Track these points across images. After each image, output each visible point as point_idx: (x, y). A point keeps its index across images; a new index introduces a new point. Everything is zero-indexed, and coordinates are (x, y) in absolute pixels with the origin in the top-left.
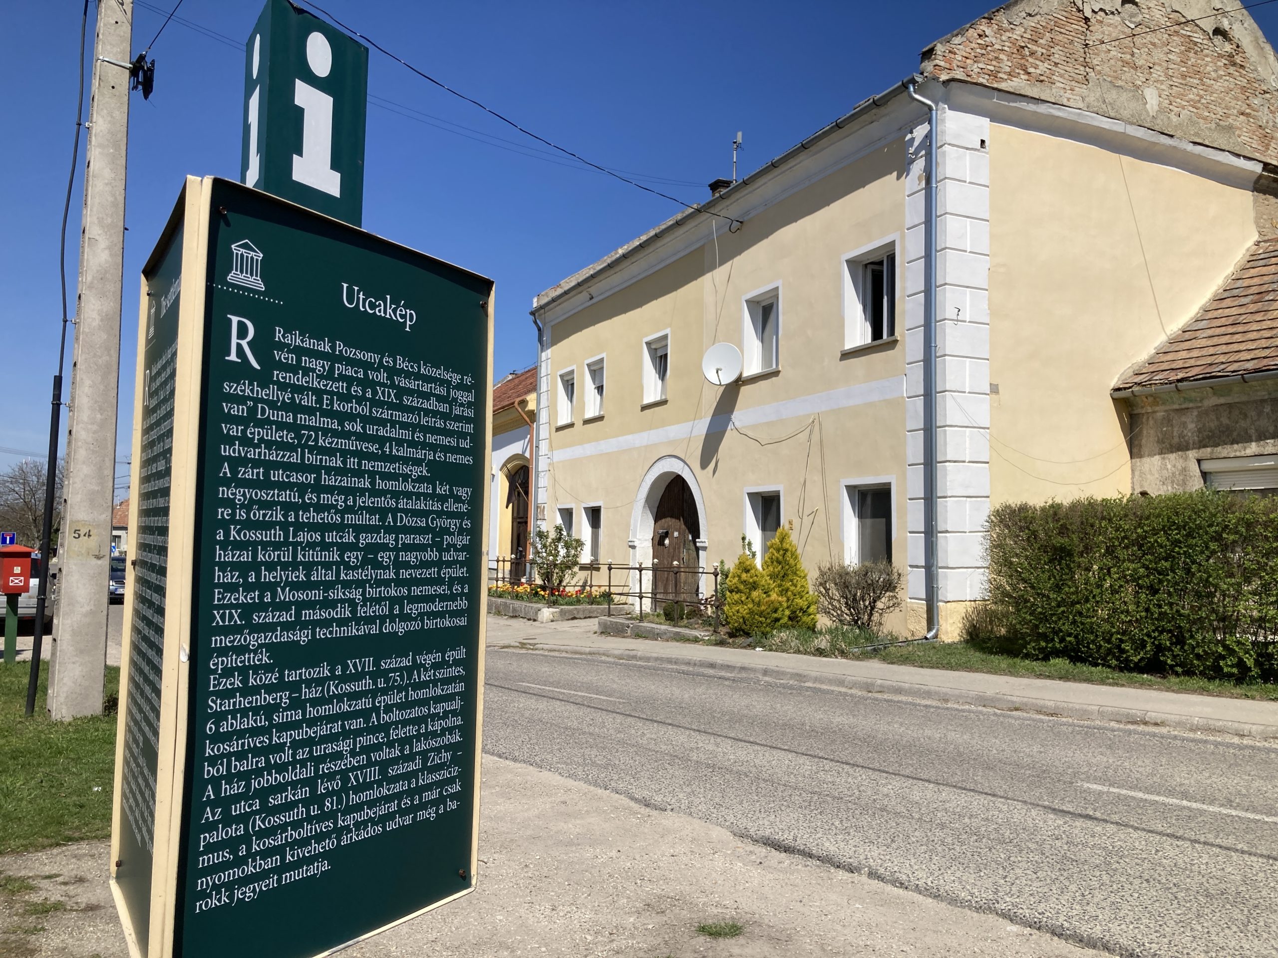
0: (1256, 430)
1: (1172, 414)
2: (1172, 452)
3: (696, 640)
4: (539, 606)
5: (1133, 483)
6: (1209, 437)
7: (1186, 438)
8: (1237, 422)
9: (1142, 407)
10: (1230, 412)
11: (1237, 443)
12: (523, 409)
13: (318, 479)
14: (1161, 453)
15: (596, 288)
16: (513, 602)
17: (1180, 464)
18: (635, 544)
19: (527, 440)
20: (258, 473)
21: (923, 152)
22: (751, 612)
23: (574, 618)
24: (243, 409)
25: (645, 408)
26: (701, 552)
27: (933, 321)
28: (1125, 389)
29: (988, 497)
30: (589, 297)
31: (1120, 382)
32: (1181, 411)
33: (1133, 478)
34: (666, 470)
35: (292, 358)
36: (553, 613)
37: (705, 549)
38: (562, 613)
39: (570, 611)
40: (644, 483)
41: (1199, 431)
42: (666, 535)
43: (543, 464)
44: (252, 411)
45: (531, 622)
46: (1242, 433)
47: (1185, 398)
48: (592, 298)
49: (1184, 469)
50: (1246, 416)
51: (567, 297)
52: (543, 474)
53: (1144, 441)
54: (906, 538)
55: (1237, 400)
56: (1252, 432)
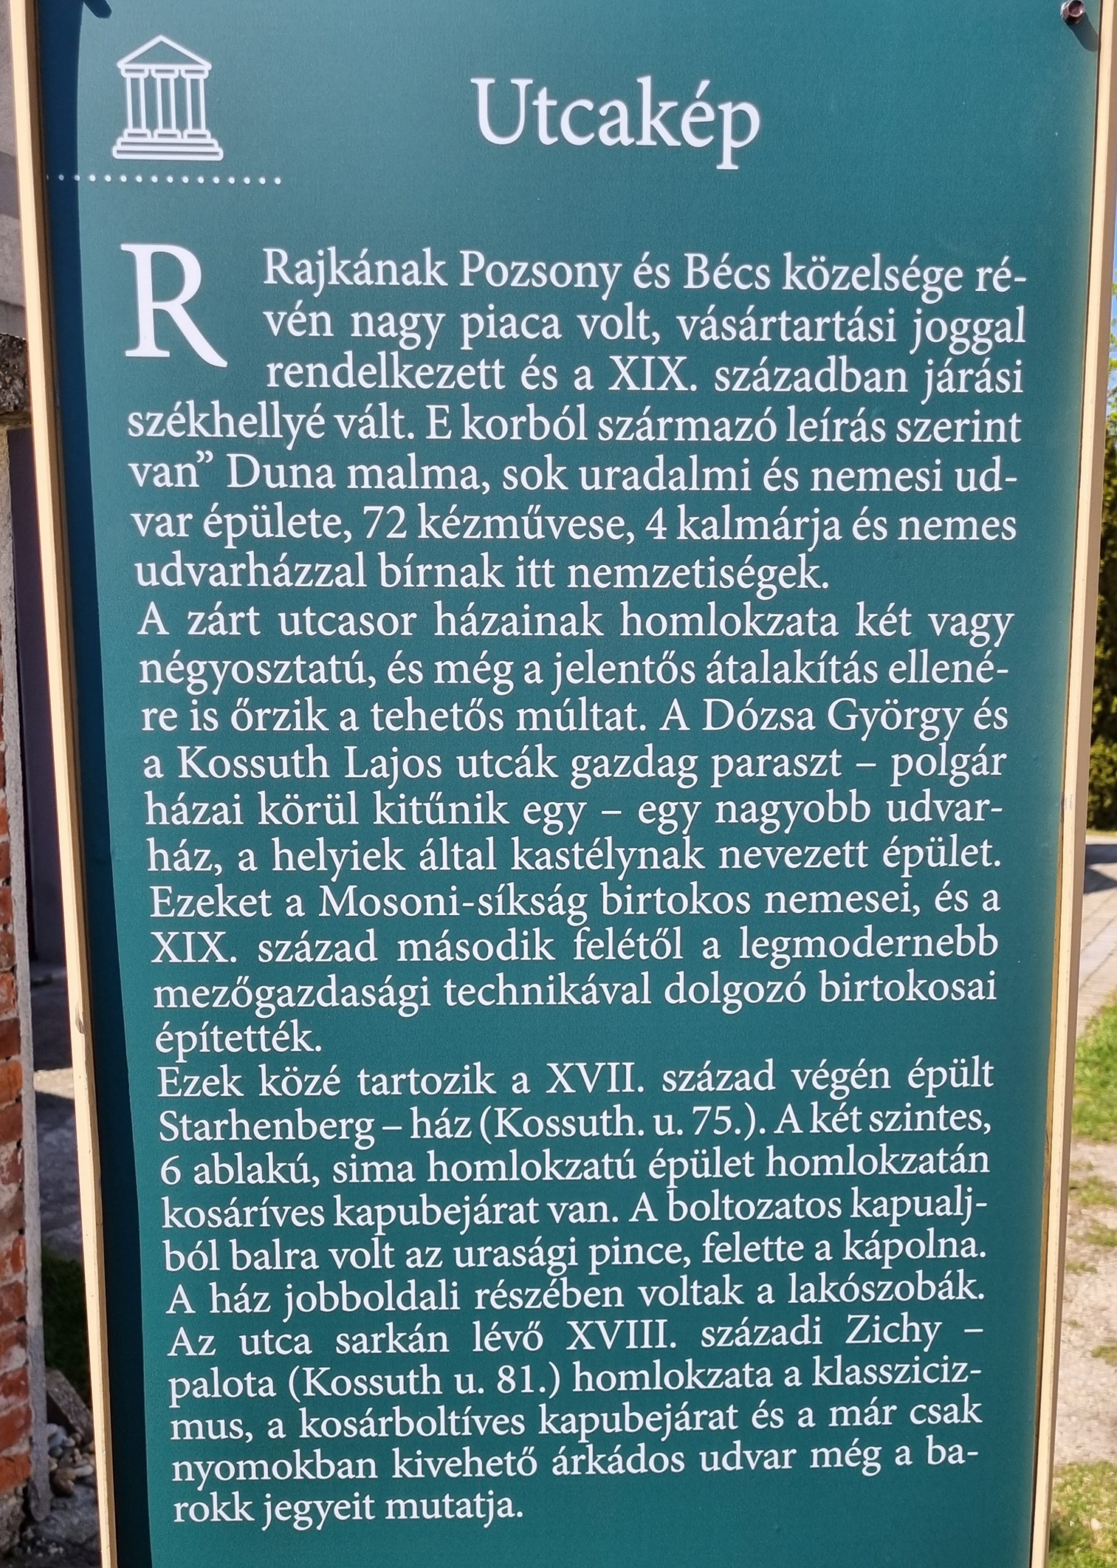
13: (424, 624)
20: (243, 624)
24: (186, 472)
35: (321, 321)
44: (215, 474)
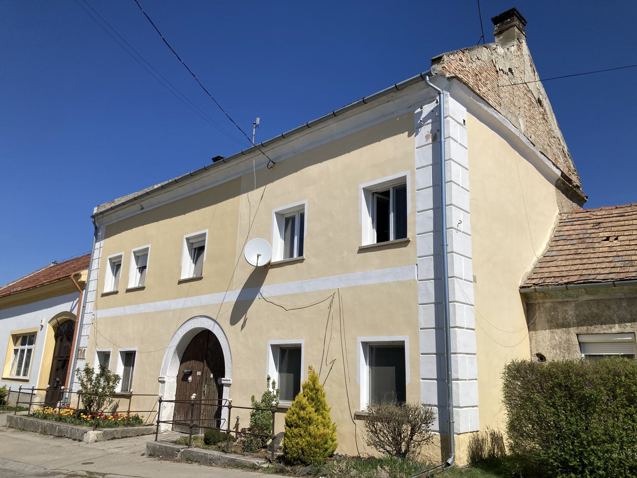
0: (618, 317)
1: (557, 305)
2: (558, 328)
3: (254, 468)
4: (85, 428)
5: (531, 347)
6: (584, 320)
7: (568, 320)
8: (603, 312)
9: (536, 300)
10: (598, 305)
11: (605, 324)
12: (77, 280)
14: (550, 328)
15: (146, 203)
16: (58, 424)
17: (564, 337)
18: (165, 380)
19: (76, 302)
21: (430, 121)
22: (309, 444)
23: (114, 438)
25: (180, 282)
26: (225, 388)
27: (444, 228)
28: (529, 287)
29: (475, 354)
30: (140, 207)
31: (523, 283)
32: (563, 303)
33: (530, 344)
34: (197, 326)
36: (97, 435)
37: (229, 385)
38: (105, 434)
39: (111, 433)
40: (176, 336)
41: (577, 316)
42: (190, 373)
43: (87, 319)
45: (77, 443)
46: (608, 319)
47: (565, 295)
48: (142, 209)
49: (568, 340)
50: (609, 308)
51: (124, 206)
52: (86, 326)
53: (537, 321)
54: (420, 382)
55: (602, 298)
56: (615, 318)
